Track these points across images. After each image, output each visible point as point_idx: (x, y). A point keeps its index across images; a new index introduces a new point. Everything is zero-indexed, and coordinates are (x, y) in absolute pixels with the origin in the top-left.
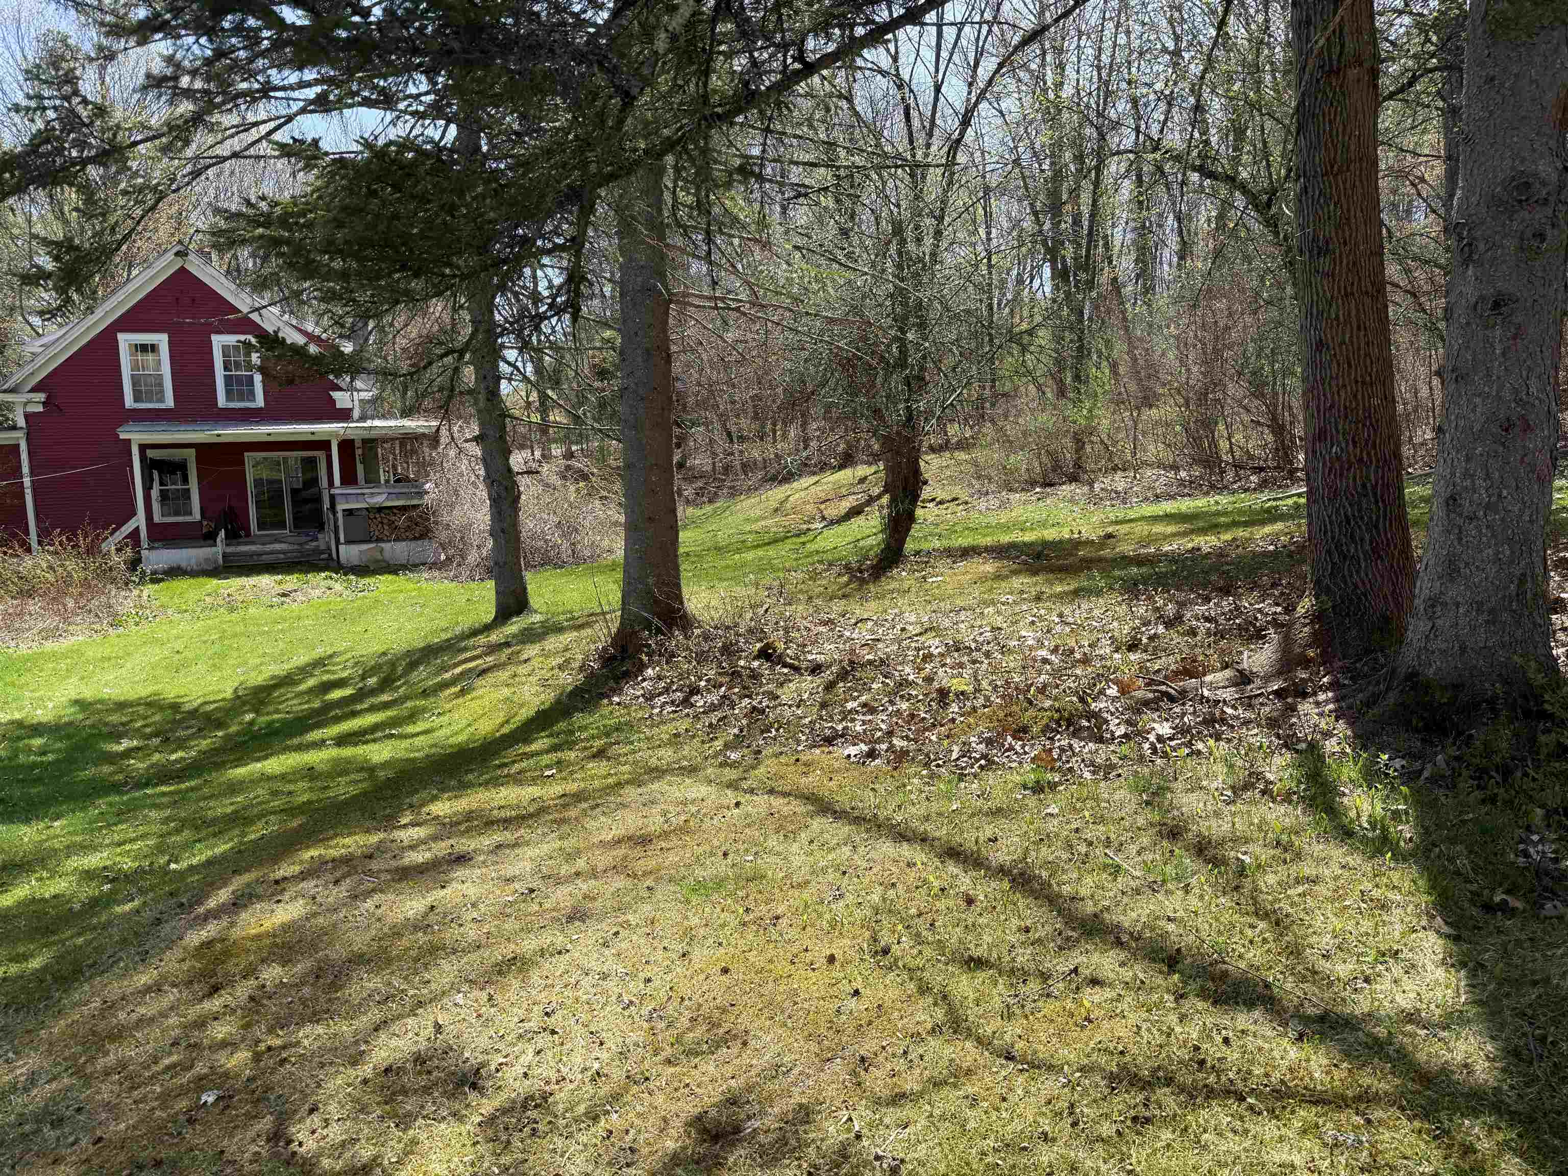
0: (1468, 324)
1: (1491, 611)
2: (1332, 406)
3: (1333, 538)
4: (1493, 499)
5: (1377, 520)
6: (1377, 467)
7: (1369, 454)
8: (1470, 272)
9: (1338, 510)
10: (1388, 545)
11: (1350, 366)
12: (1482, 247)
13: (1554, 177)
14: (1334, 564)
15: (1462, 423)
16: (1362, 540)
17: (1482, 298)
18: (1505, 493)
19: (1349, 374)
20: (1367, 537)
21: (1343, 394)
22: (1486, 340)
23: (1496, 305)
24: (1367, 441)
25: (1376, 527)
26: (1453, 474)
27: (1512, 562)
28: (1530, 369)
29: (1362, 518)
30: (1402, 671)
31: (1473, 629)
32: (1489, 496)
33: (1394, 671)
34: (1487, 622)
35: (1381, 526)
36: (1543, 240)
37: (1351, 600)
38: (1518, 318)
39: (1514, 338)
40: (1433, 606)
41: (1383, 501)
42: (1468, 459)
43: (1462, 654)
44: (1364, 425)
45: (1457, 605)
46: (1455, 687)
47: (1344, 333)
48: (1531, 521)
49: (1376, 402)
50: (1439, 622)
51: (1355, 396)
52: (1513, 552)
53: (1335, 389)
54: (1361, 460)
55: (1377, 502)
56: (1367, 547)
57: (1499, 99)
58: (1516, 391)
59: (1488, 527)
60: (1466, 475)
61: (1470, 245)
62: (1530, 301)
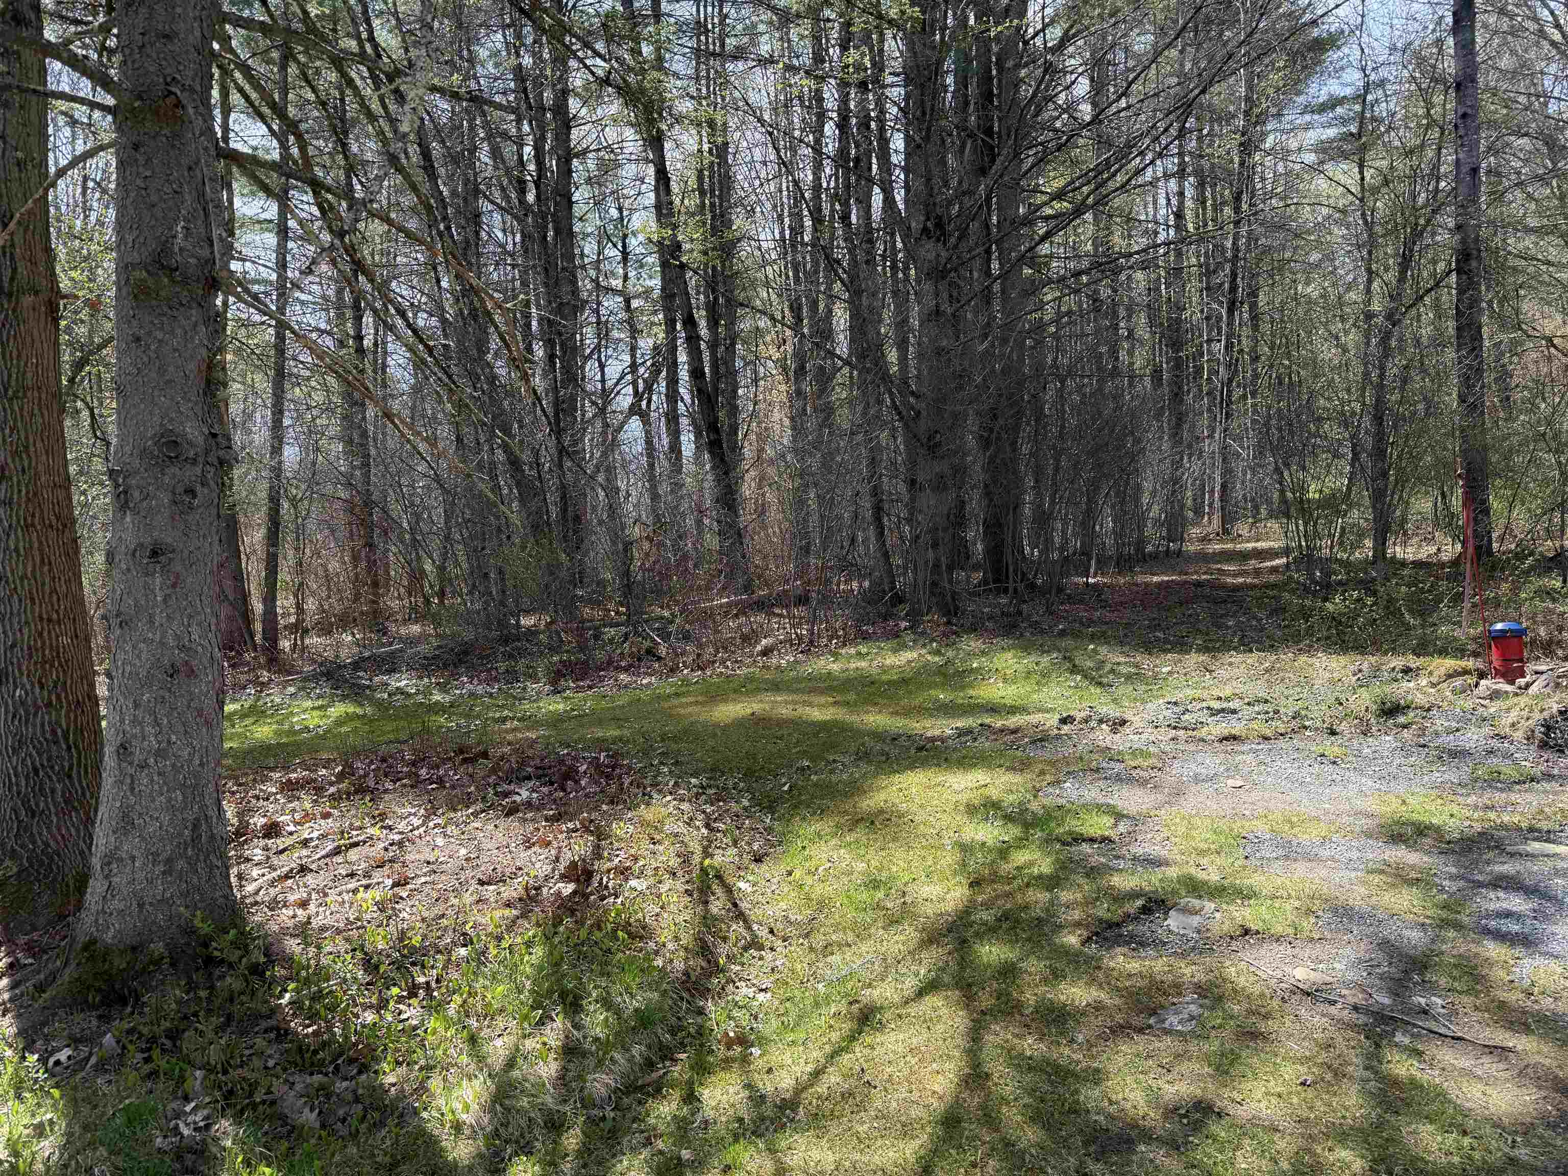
0: (128, 570)
1: (169, 861)
2: (13, 646)
3: (19, 793)
4: (164, 745)
5: (71, 768)
6: (68, 713)
7: (58, 697)
8: (128, 519)
9: (24, 760)
10: (83, 794)
11: (32, 600)
12: (136, 494)
13: (200, 440)
14: (20, 822)
15: (128, 669)
16: (53, 791)
17: (141, 545)
18: (174, 738)
19: (33, 612)
20: (59, 787)
21: (26, 631)
22: (146, 586)
23: (154, 554)
24: (55, 683)
25: (70, 777)
26: (122, 721)
27: (185, 808)
28: (190, 617)
29: (52, 767)
30: (82, 939)
31: (150, 882)
32: (159, 742)
33: (73, 939)
34: (164, 873)
35: (74, 774)
36: (195, 497)
37: (42, 863)
38: (178, 567)
39: (174, 586)
40: (109, 863)
41: (77, 747)
42: (136, 705)
43: (141, 911)
44: (52, 666)
45: (133, 858)
46: (134, 949)
47: (25, 567)
48: (201, 765)
49: (66, 640)
50: (116, 880)
51: (41, 635)
52: (185, 797)
53: (16, 627)
54: (49, 704)
55: (69, 748)
56: (60, 799)
57: (146, 359)
58: (177, 637)
59: (159, 774)
60: (135, 721)
61: (126, 492)
62: (186, 552)
